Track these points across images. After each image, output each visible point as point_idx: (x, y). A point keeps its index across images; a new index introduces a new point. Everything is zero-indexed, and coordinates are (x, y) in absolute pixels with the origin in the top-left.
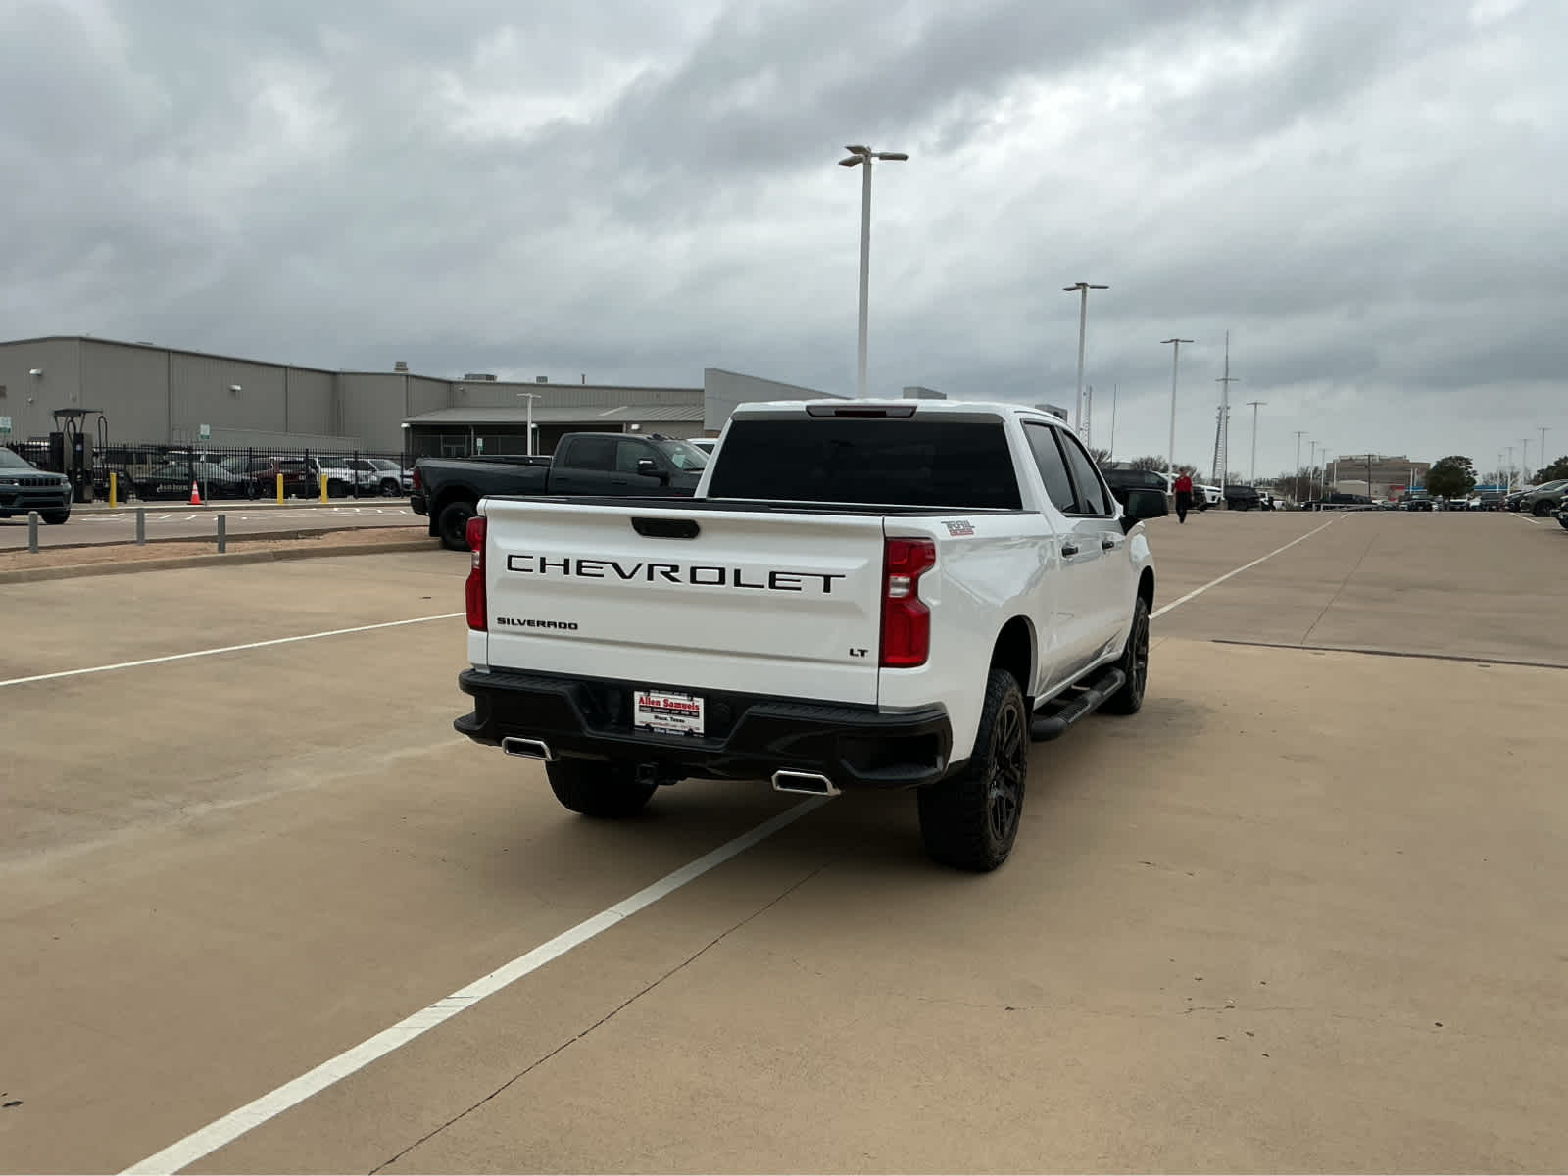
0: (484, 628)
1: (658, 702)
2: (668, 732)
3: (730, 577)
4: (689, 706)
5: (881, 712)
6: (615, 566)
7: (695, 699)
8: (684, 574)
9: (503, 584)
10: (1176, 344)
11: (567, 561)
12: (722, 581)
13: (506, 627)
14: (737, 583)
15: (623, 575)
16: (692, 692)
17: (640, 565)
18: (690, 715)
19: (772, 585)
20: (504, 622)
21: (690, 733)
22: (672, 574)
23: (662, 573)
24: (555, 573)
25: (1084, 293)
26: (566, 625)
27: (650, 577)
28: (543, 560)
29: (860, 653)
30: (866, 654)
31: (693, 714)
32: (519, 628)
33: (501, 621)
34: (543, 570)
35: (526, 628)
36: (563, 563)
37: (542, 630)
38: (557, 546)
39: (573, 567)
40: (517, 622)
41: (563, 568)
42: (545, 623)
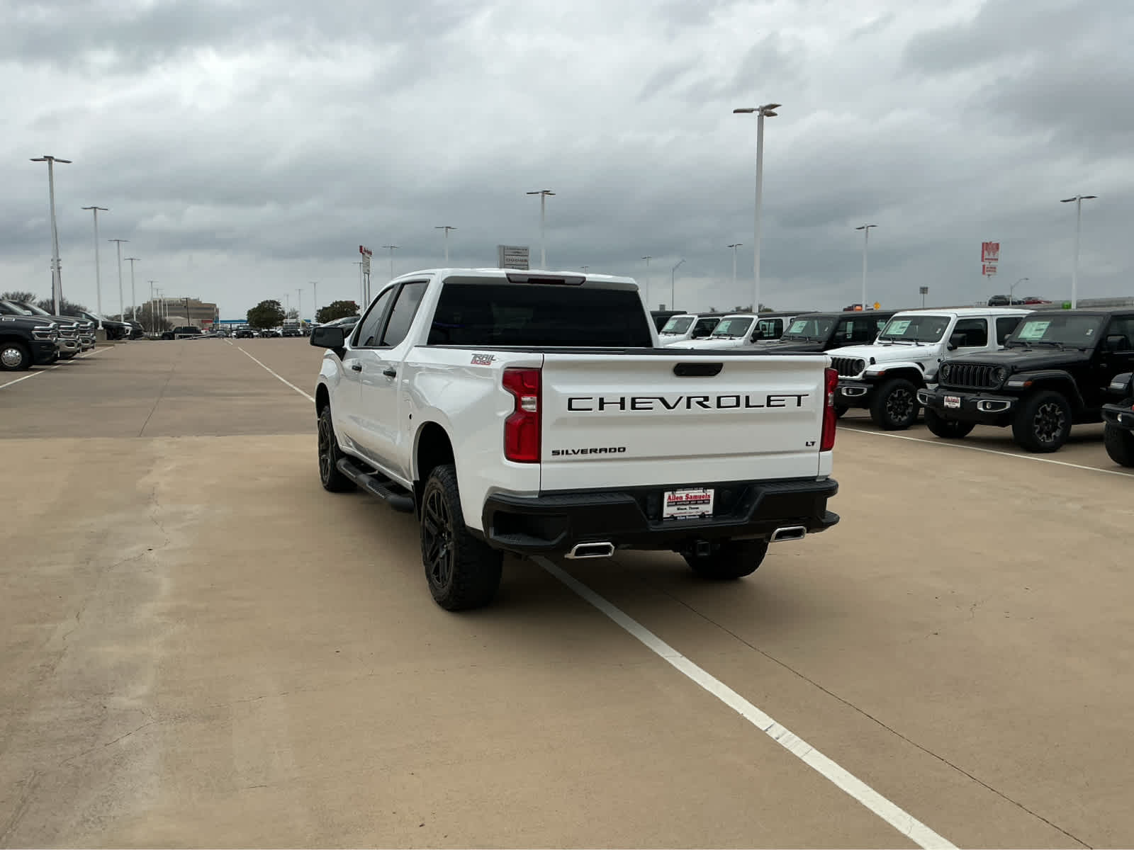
0: (538, 460)
1: (682, 497)
2: (687, 517)
3: (743, 402)
4: (703, 496)
5: (817, 480)
6: (662, 400)
7: (708, 490)
8: (712, 402)
9: (561, 423)
10: (95, 212)
11: (623, 399)
12: (738, 405)
14: (748, 405)
15: (668, 407)
16: (705, 486)
17: (681, 398)
18: (704, 503)
19: (769, 405)
20: (559, 454)
21: (703, 516)
22: (704, 403)
23: (698, 403)
24: (612, 410)
25: (50, 164)
26: (615, 449)
27: (689, 407)
28: (601, 400)
29: (812, 444)
30: (815, 444)
31: (706, 502)
32: (573, 457)
33: (556, 453)
34: (601, 408)
35: (580, 456)
36: (619, 401)
37: (594, 456)
38: (614, 389)
39: (628, 404)
40: (571, 452)
41: (619, 405)
42: (597, 450)
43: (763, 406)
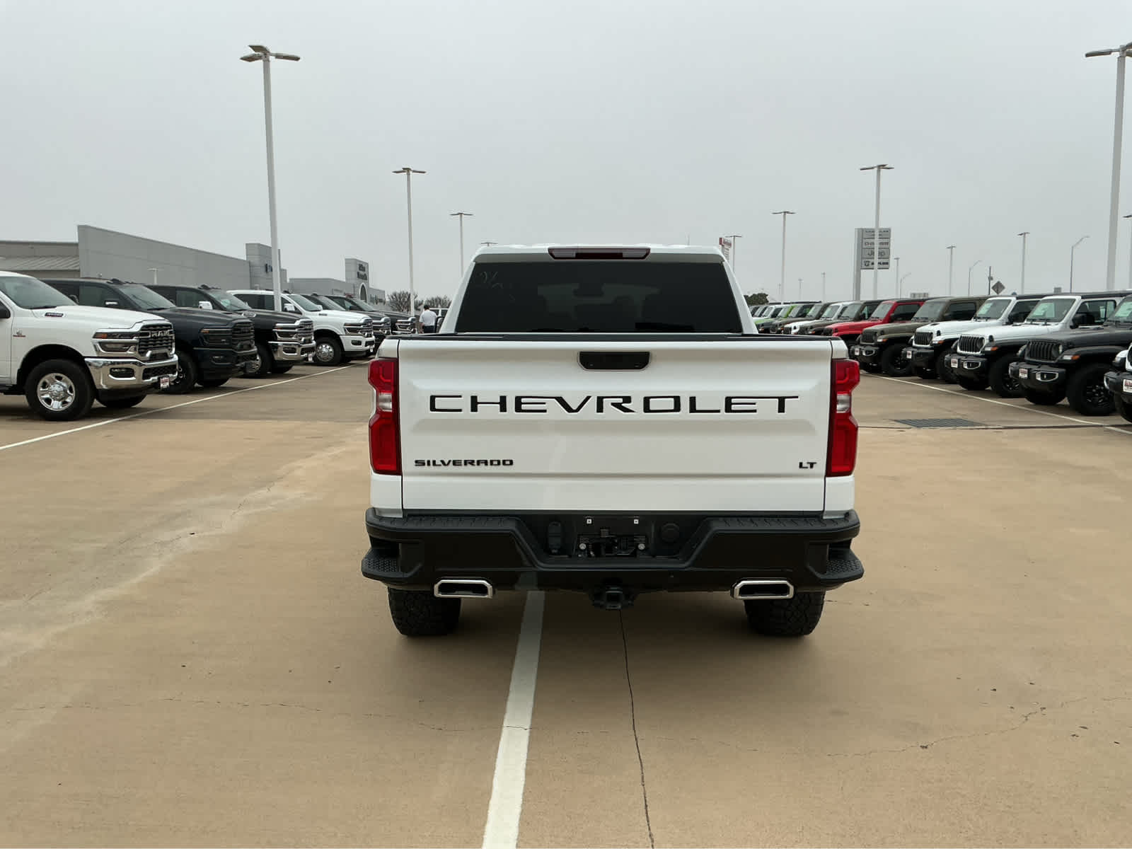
0: (398, 471)
3: (685, 404)
6: (561, 400)
8: (636, 404)
9: (422, 426)
10: (461, 217)
11: (503, 399)
12: (677, 408)
13: (426, 468)
14: (693, 409)
15: (569, 409)
17: (588, 398)
19: (728, 409)
20: (424, 464)
22: (623, 405)
23: (613, 404)
24: (489, 412)
25: (409, 174)
26: (499, 462)
27: (600, 409)
28: (474, 399)
29: (809, 466)
30: (814, 465)
32: (443, 469)
33: (419, 463)
34: (474, 409)
35: (451, 468)
36: (499, 401)
37: (469, 468)
38: (490, 385)
39: (511, 404)
40: (440, 463)
41: (498, 405)
42: (473, 461)
43: (718, 411)
